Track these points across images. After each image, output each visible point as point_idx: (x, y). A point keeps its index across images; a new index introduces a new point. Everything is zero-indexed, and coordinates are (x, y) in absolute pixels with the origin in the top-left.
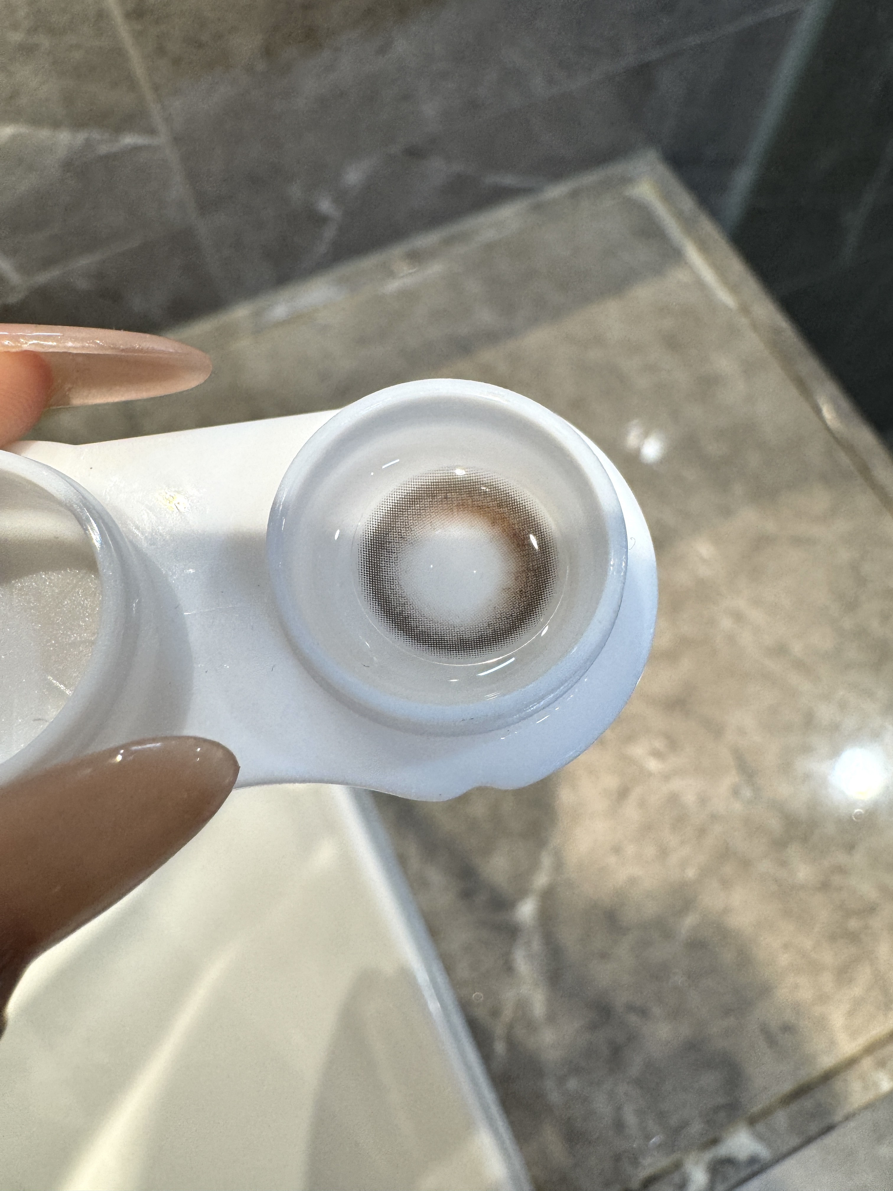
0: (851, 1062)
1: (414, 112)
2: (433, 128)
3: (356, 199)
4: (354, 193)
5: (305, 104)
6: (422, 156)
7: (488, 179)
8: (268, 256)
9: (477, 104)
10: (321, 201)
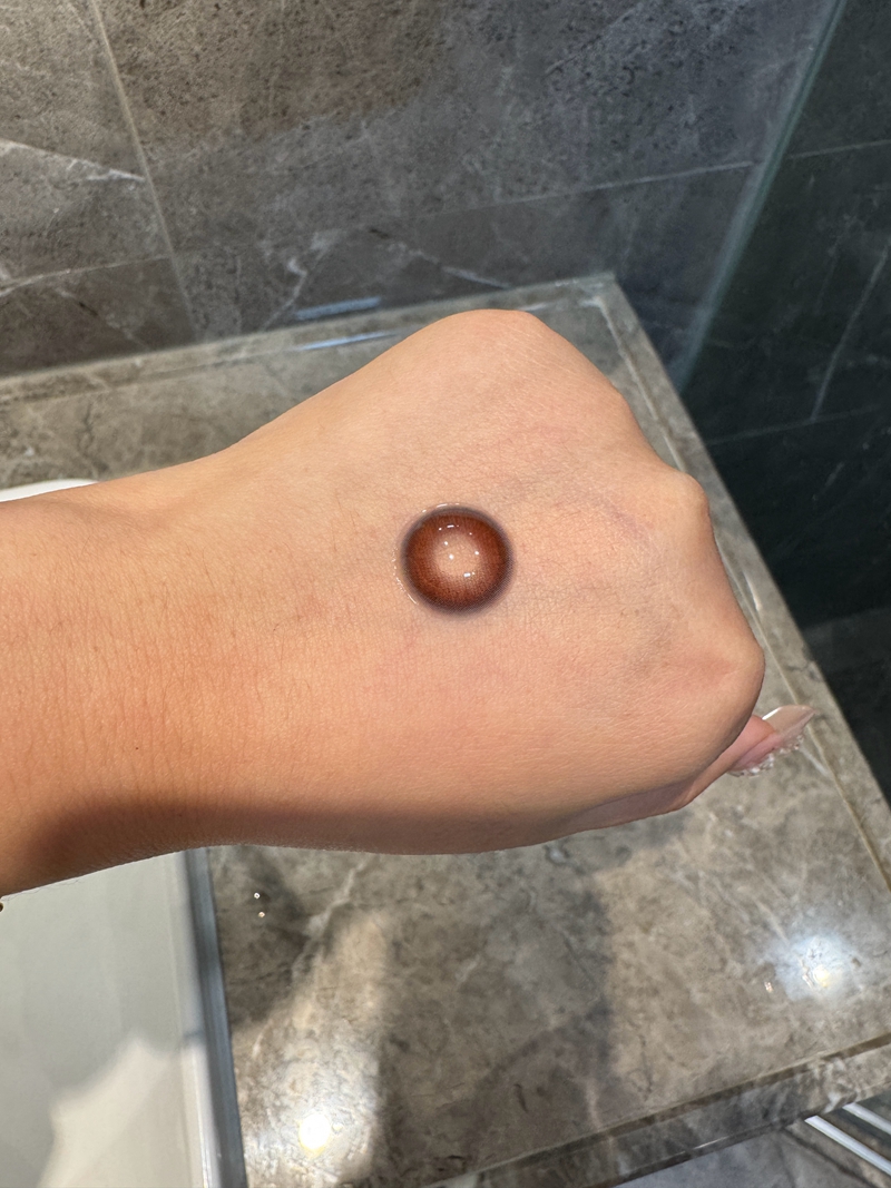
0: (596, 1138)
1: (378, 194)
2: (397, 213)
3: (320, 262)
4: (319, 257)
5: (276, 169)
6: (385, 236)
7: (450, 270)
8: (237, 300)
9: (439, 200)
10: (288, 258)
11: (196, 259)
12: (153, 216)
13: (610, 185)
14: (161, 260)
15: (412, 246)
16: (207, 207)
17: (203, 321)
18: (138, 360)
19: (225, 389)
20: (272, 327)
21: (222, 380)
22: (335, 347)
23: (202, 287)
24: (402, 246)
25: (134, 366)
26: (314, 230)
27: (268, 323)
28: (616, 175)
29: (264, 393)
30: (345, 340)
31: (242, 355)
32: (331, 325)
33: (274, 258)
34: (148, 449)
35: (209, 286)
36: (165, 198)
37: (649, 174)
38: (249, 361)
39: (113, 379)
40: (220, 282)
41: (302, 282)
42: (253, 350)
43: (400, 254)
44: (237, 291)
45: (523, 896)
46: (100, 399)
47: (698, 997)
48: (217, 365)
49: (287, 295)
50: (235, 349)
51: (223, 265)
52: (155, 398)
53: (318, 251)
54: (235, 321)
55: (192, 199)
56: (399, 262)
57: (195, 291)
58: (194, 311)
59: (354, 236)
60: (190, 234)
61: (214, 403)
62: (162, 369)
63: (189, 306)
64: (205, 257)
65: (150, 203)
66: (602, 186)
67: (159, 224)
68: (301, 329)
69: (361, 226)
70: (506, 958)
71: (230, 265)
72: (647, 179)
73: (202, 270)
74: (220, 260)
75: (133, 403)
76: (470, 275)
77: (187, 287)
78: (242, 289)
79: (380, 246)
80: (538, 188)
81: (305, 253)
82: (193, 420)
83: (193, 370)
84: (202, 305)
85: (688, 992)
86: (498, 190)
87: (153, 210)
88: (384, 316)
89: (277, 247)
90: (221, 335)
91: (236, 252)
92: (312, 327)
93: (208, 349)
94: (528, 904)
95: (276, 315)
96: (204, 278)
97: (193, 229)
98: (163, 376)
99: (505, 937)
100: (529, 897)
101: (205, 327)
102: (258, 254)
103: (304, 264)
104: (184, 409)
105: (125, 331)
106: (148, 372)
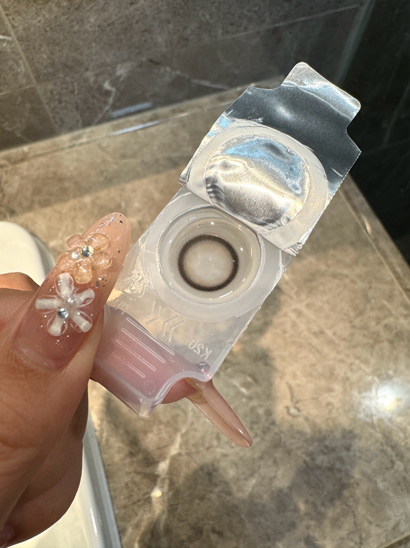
1: (152, 39)
2: (164, 50)
3: (123, 82)
4: (121, 79)
5: (91, 27)
6: (158, 64)
7: (196, 81)
8: (77, 108)
9: (187, 40)
10: (104, 81)
11: (50, 86)
12: (21, 62)
13: (282, 24)
14: (30, 88)
15: (174, 69)
16: (52, 54)
17: (59, 123)
18: (26, 148)
19: (77, 160)
20: (100, 122)
21: (75, 156)
22: (135, 131)
23: (56, 102)
24: (168, 69)
25: (23, 152)
26: (117, 63)
27: (96, 120)
28: (286, 17)
29: (98, 160)
30: (141, 126)
31: (84, 140)
32: (132, 118)
33: (95, 82)
34: (37, 198)
35: (60, 102)
36: (27, 49)
37: (303, 16)
38: (88, 143)
39: (12, 160)
40: (66, 98)
41: (113, 95)
42: (89, 137)
43: (168, 74)
44: (77, 103)
45: (277, 436)
46: (6, 173)
47: (381, 485)
48: (70, 147)
49: (105, 103)
50: (79, 137)
51: (67, 88)
52: (38, 169)
53: (120, 76)
54: (78, 121)
55: (42, 49)
56: (167, 79)
57: (52, 106)
58: (54, 118)
59: (141, 65)
60: (45, 72)
61: (71, 168)
62: (39, 152)
63: (51, 115)
64: (55, 84)
65: (18, 54)
66: (277, 25)
67: (25, 67)
68: (115, 123)
69: (144, 59)
70: (272, 475)
71: (71, 88)
72: (303, 19)
73: (55, 92)
74: (64, 86)
75: (25, 173)
76: (206, 83)
77: (48, 103)
78: (79, 101)
79: (156, 70)
80: (242, 28)
81: (114, 77)
82: (61, 180)
83: (57, 151)
84: (58, 113)
85: (375, 482)
86: (220, 31)
87: (21, 58)
88: (161, 111)
89: (97, 75)
90: (71, 129)
91: (73, 80)
92: (121, 121)
93: (64, 139)
94: (280, 442)
95: (100, 116)
96: (57, 97)
97: (46, 67)
98: (40, 155)
99: (270, 463)
100: (280, 437)
101: (61, 126)
102: (86, 80)
103: (113, 84)
104: (55, 173)
105: (16, 132)
106: (31, 155)
